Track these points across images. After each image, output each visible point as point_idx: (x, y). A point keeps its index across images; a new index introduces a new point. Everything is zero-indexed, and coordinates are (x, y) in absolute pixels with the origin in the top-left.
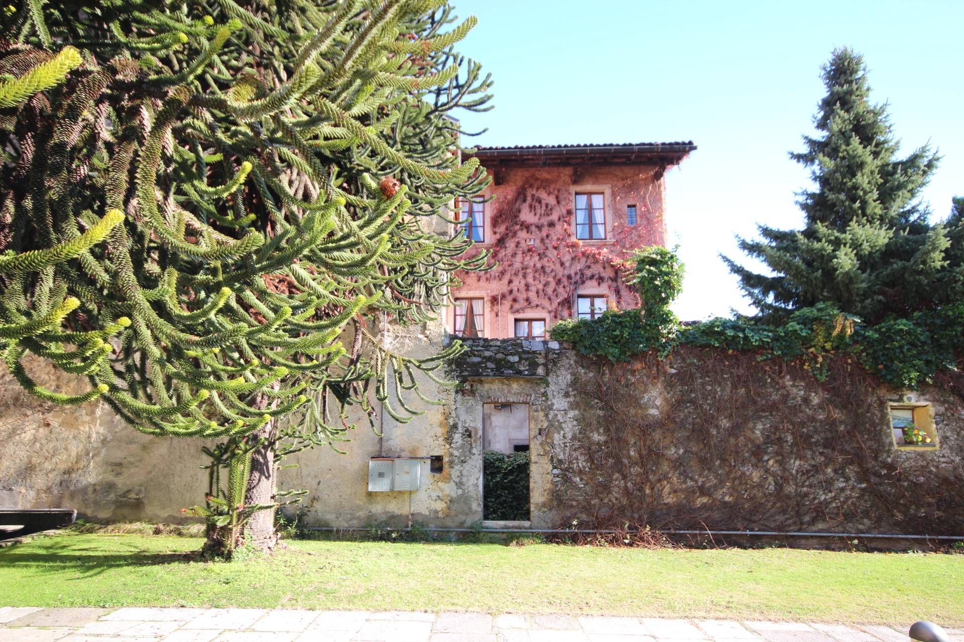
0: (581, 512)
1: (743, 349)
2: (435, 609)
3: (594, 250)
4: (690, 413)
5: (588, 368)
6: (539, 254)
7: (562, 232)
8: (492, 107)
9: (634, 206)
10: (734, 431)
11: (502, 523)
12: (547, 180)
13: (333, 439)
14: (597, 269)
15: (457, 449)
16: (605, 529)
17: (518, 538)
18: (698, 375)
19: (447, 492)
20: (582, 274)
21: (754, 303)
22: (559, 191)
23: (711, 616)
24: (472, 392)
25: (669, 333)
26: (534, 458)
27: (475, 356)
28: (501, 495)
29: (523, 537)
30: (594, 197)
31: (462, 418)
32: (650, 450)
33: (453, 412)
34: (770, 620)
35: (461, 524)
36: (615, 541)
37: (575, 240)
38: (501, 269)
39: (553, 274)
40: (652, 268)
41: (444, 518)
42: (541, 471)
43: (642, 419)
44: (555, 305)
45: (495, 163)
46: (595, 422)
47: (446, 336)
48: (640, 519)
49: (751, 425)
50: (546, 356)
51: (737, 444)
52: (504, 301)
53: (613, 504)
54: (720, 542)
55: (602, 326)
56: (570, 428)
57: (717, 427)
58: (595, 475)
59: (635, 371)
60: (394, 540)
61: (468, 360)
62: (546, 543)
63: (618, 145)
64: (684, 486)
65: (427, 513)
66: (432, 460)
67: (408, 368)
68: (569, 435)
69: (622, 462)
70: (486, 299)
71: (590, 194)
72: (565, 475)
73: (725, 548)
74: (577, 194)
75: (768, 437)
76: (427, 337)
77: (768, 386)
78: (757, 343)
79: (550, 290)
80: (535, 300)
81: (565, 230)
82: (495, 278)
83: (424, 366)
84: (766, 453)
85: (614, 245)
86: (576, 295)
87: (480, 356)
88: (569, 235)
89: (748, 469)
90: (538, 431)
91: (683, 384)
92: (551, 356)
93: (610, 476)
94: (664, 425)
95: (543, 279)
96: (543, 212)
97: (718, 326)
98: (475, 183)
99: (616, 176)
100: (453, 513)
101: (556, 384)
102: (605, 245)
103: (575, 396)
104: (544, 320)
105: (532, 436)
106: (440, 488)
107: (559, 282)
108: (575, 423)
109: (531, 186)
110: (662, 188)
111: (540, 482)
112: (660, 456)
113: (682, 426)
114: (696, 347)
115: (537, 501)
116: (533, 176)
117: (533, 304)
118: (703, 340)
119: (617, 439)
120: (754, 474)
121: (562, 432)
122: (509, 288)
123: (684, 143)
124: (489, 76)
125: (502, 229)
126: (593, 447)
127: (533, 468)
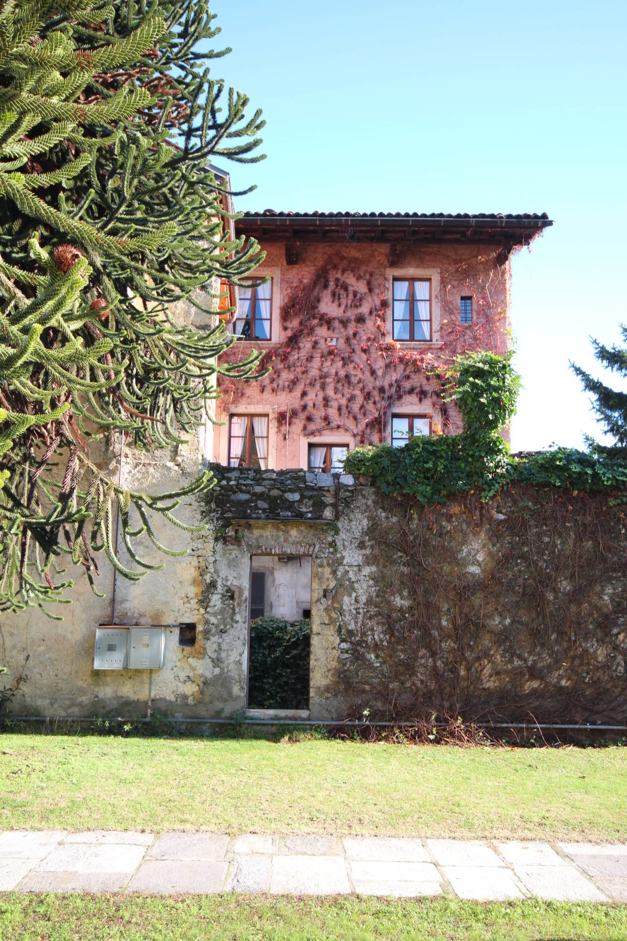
0: (375, 699)
1: (591, 490)
2: (156, 828)
3: (416, 355)
4: (520, 571)
5: (390, 511)
6: (343, 359)
7: (374, 329)
8: (263, 157)
9: (470, 298)
10: (577, 595)
11: (271, 712)
12: (356, 260)
13: (44, 600)
14: (417, 380)
15: (215, 614)
16: (406, 721)
17: (291, 732)
18: (532, 523)
19: (200, 671)
20: (399, 387)
21: (611, 430)
22: (371, 275)
23: (516, 836)
24: (237, 541)
25: (497, 467)
26: (316, 628)
27: (241, 491)
28: (281, 675)
29: (298, 730)
30: (418, 285)
31: (223, 574)
32: (468, 619)
33: (211, 566)
34: (591, 842)
35: (218, 713)
36: (417, 737)
37: (391, 341)
38: (292, 376)
39: (361, 385)
40: (477, 381)
41: (195, 705)
42: (325, 644)
43: (459, 578)
44: (362, 426)
45: (288, 234)
46: (397, 582)
47: (204, 464)
48: (451, 708)
49: (598, 588)
50: (336, 495)
51: (579, 613)
52: (294, 420)
53: (418, 689)
54: (551, 739)
55: (410, 455)
56: (364, 589)
57: (555, 590)
58: (394, 650)
59: (451, 516)
60: (127, 735)
61: (233, 497)
62: (328, 738)
63: (450, 216)
64: (509, 667)
65: (173, 699)
66: (182, 630)
67: (139, 507)
68: (363, 599)
69: (430, 634)
70: (271, 417)
71: (412, 280)
72: (357, 650)
73: (558, 747)
74: (395, 279)
75: (619, 604)
76: (179, 465)
77: (623, 538)
78: (609, 483)
79: (355, 407)
80: (336, 419)
81: (378, 327)
82: (284, 389)
83: (159, 505)
84: (616, 625)
85: (441, 349)
86: (389, 414)
87: (249, 492)
88: (383, 335)
89: (592, 645)
90: (322, 593)
91: (513, 535)
92: (342, 494)
93: (415, 651)
94: (486, 587)
95: (347, 392)
96: (349, 302)
97: (560, 460)
98: (243, 260)
99: (448, 257)
100: (207, 699)
101: (348, 531)
102: (430, 349)
103: (372, 547)
104: (347, 446)
105: (314, 599)
106: (191, 666)
107: (368, 396)
108: (371, 582)
109: (335, 267)
110: (507, 276)
111: (323, 659)
112: (480, 627)
113: (510, 587)
114: (532, 485)
115: (318, 684)
116: (337, 254)
117: (334, 424)
118: (541, 477)
119: (425, 605)
120: (599, 652)
121: (354, 595)
122: (302, 403)
123: (536, 216)
124: (258, 113)
125: (294, 323)
126: (394, 615)
127: (315, 641)
